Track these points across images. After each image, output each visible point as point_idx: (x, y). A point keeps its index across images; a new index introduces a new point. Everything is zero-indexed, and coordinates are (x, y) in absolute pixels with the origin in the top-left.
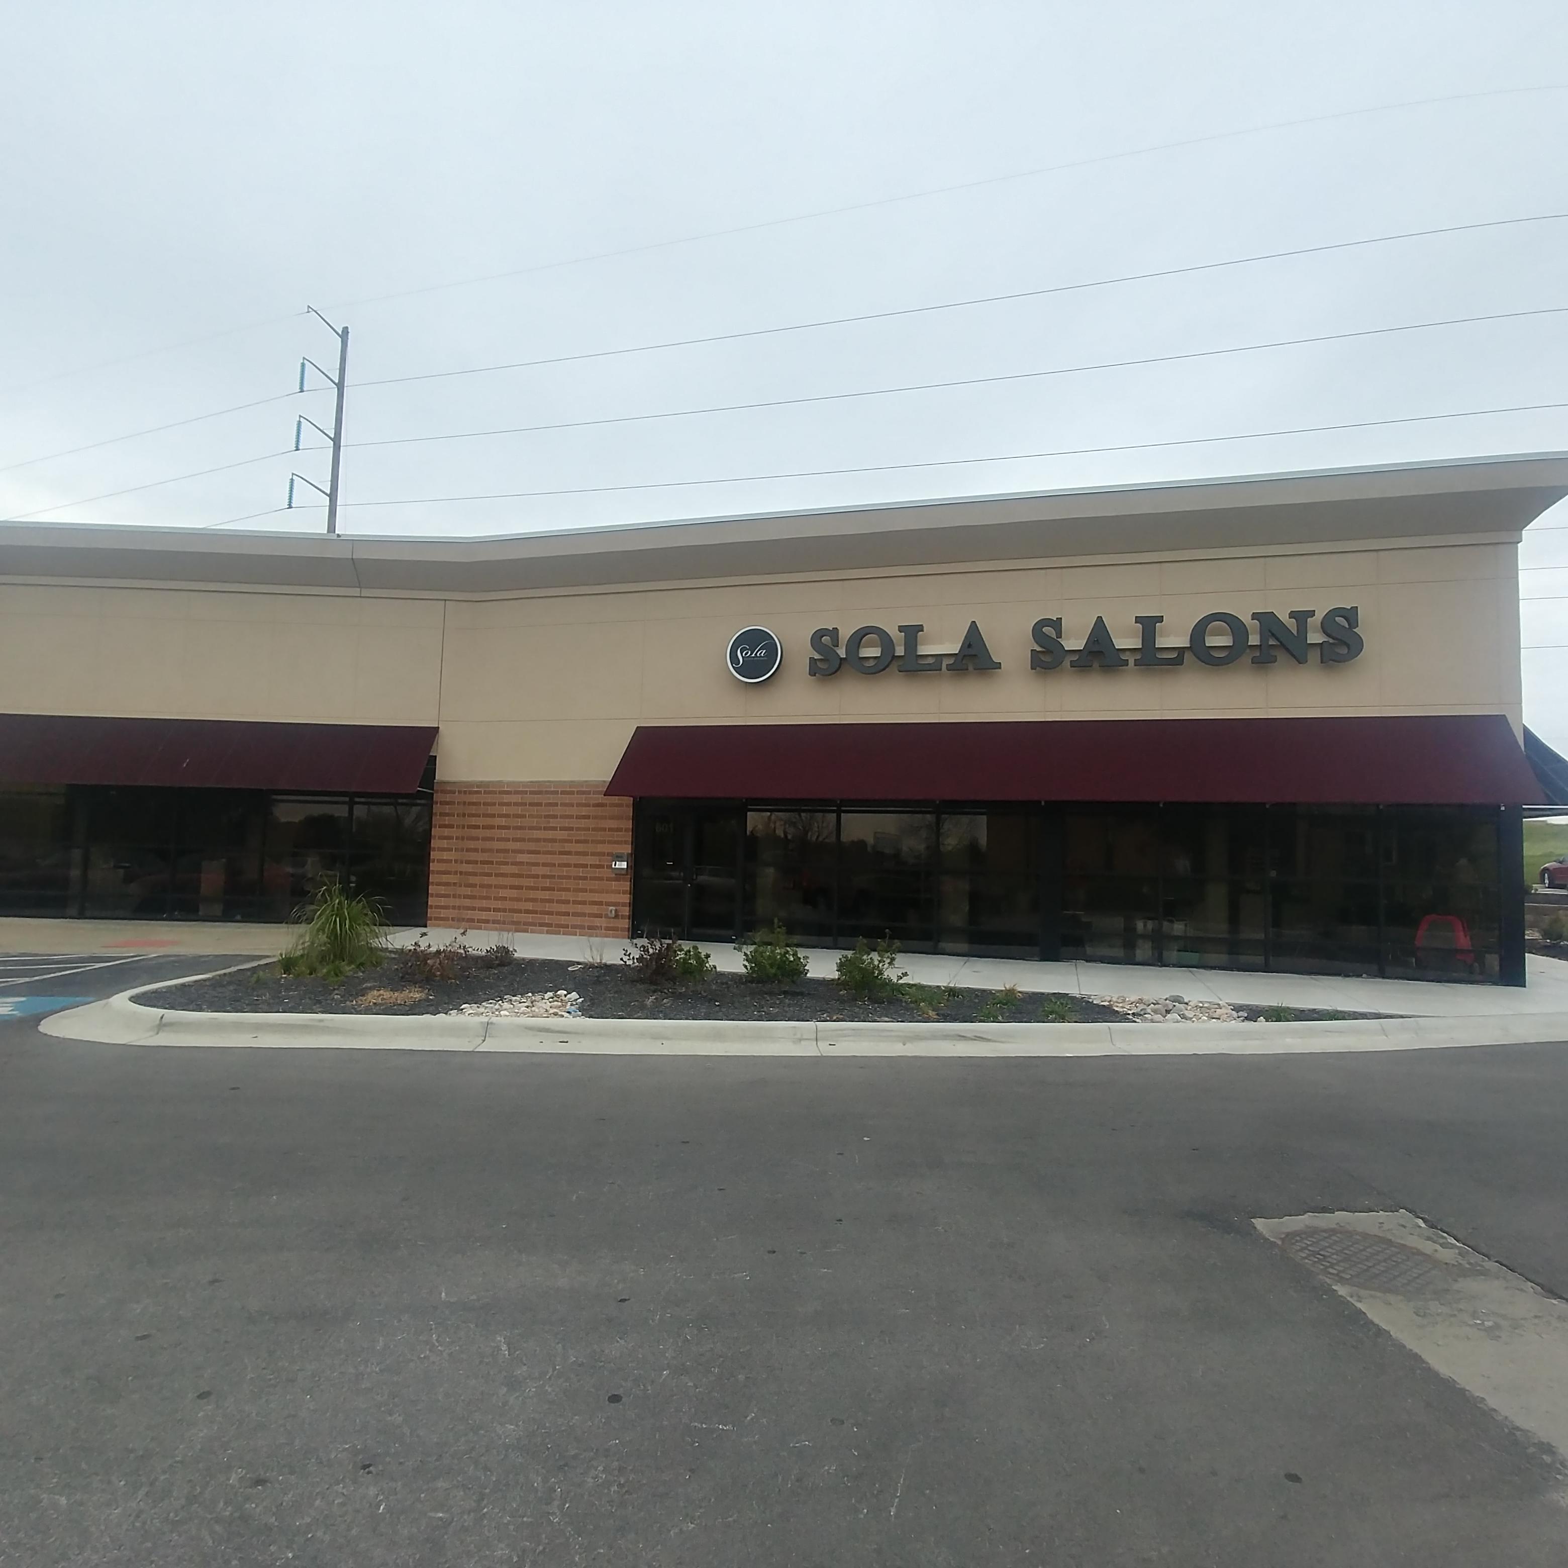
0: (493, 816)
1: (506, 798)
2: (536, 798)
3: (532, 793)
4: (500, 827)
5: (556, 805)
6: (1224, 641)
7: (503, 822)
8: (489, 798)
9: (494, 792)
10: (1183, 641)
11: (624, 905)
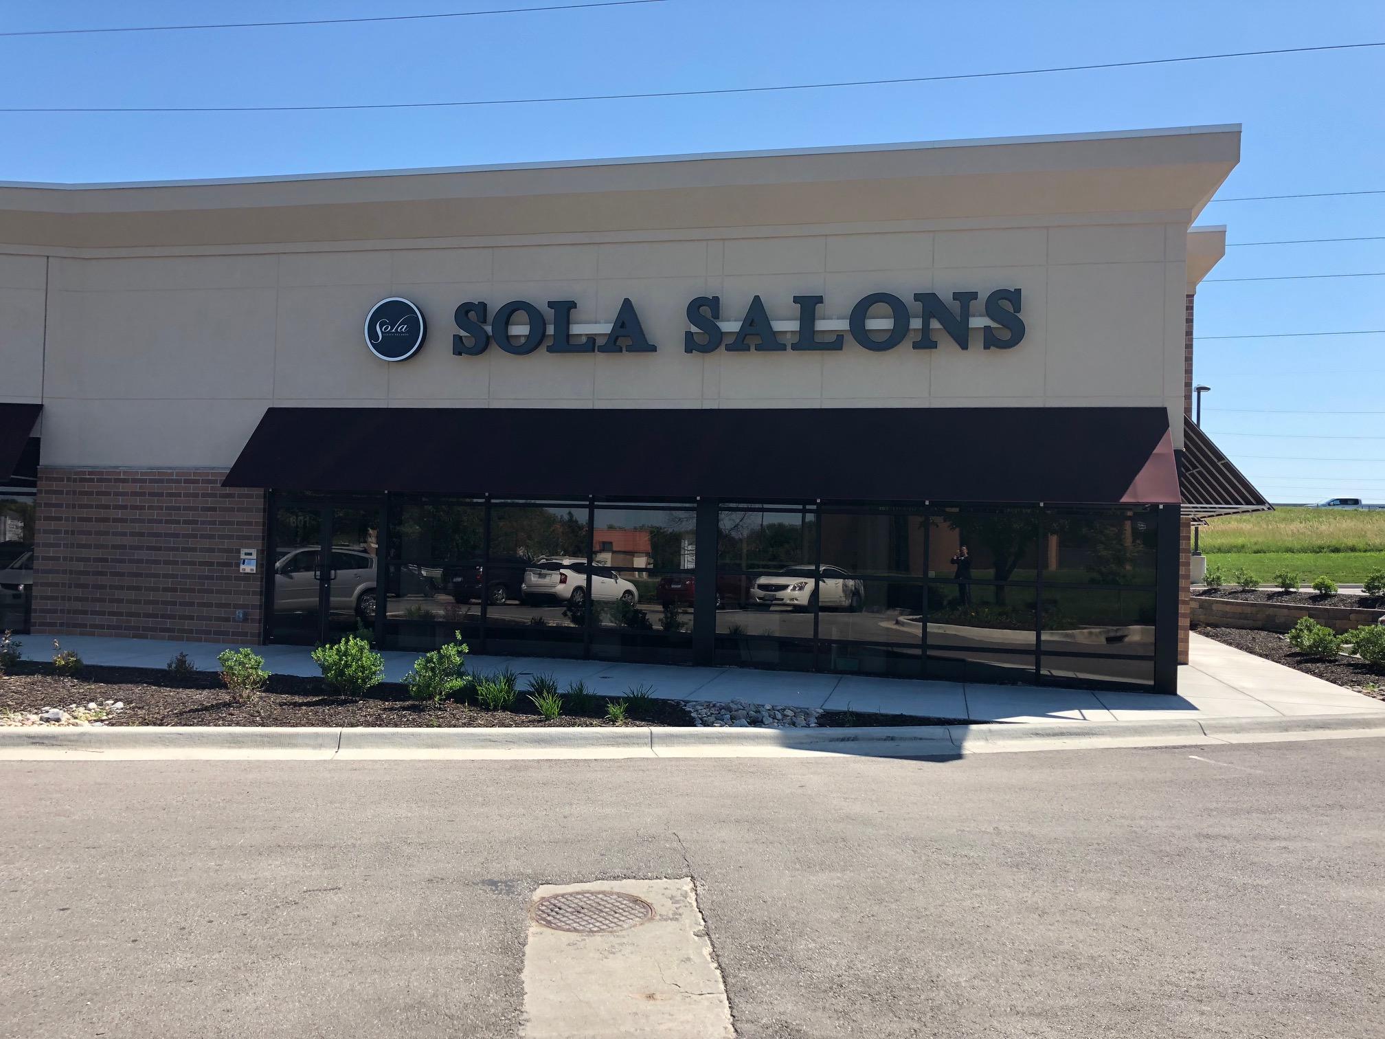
0: (107, 507)
1: (121, 488)
2: (156, 487)
3: (152, 481)
4: (116, 520)
5: (179, 495)
6: (885, 324)
7: (119, 514)
8: (103, 487)
9: (109, 480)
10: (843, 325)
11: (254, 607)
